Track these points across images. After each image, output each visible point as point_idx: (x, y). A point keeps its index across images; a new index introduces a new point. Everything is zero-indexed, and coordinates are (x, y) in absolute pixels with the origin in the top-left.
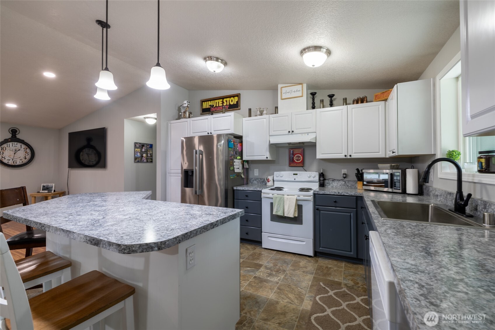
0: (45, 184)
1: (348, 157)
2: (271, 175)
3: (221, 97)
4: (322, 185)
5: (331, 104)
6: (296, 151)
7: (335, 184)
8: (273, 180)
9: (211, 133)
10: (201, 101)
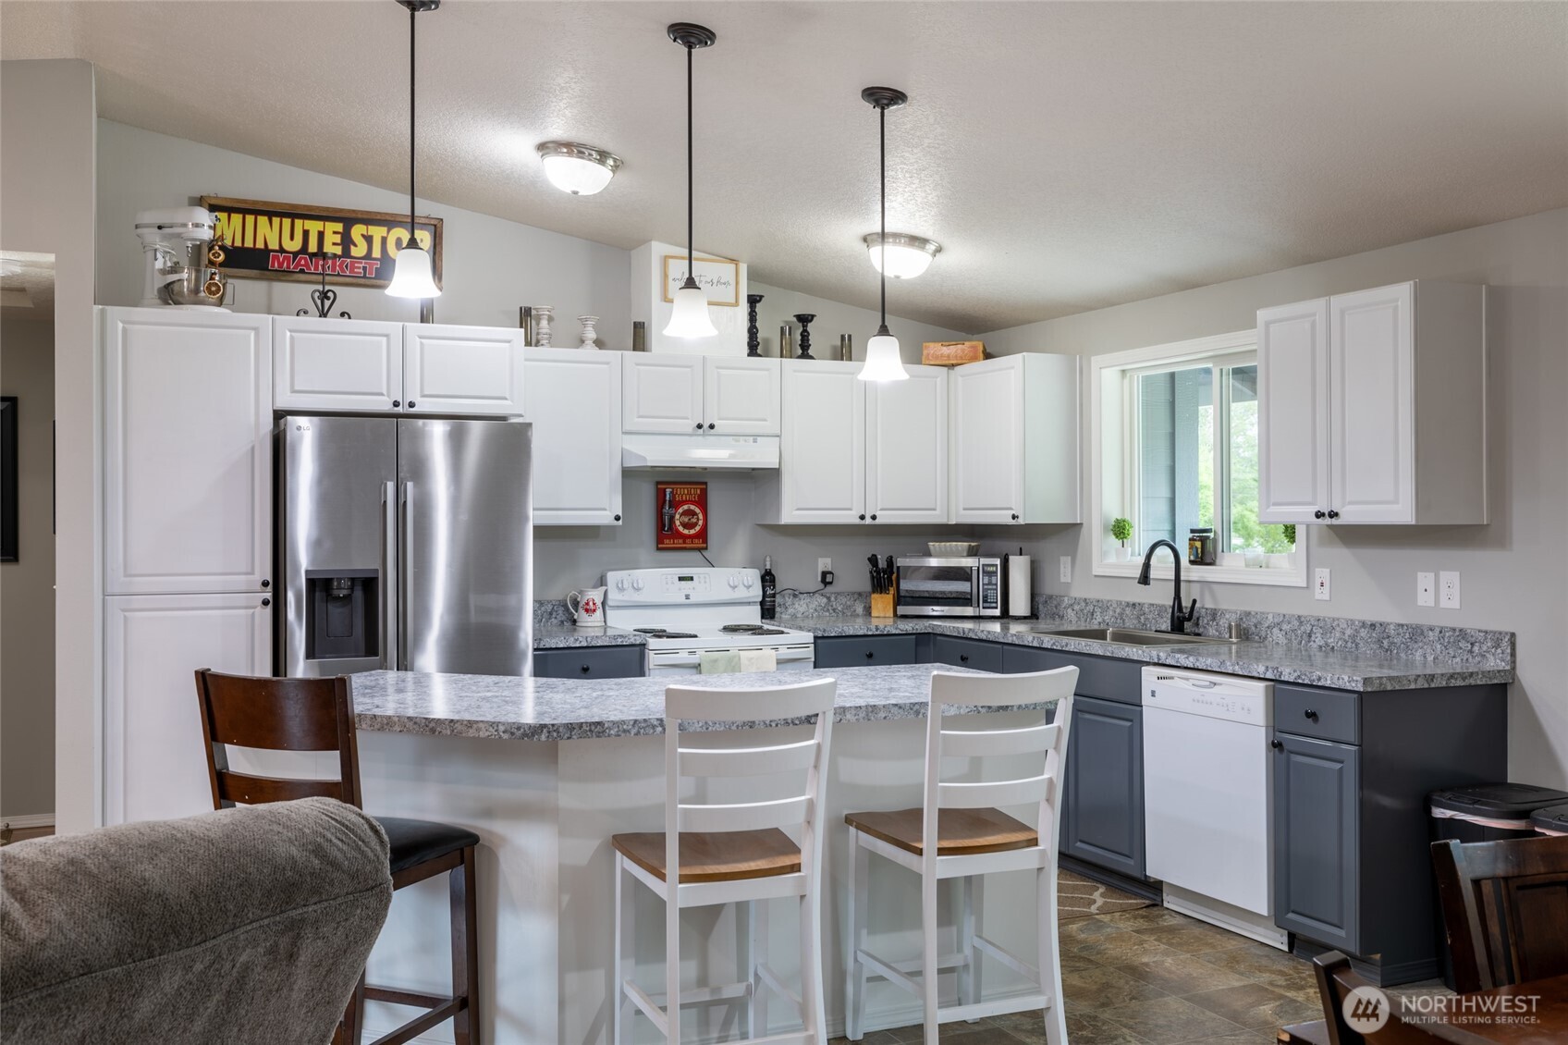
1: (868, 521)
2: (595, 587)
3: (341, 210)
4: (768, 612)
5: (805, 345)
6: (683, 492)
7: (801, 606)
8: (604, 604)
9: (412, 405)
10: (200, 201)
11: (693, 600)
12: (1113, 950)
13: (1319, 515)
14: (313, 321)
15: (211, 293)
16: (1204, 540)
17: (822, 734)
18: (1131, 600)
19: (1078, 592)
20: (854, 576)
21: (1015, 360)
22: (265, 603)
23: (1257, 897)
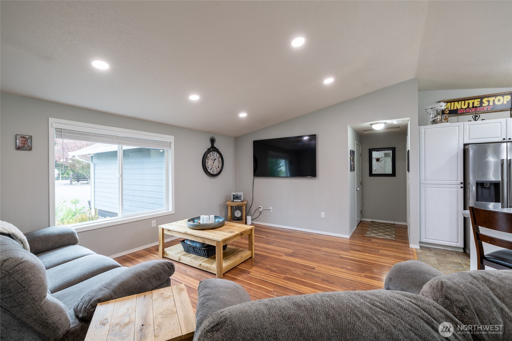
0: (234, 193)
3: (480, 96)
9: (510, 139)
10: (439, 102)
15: (445, 120)
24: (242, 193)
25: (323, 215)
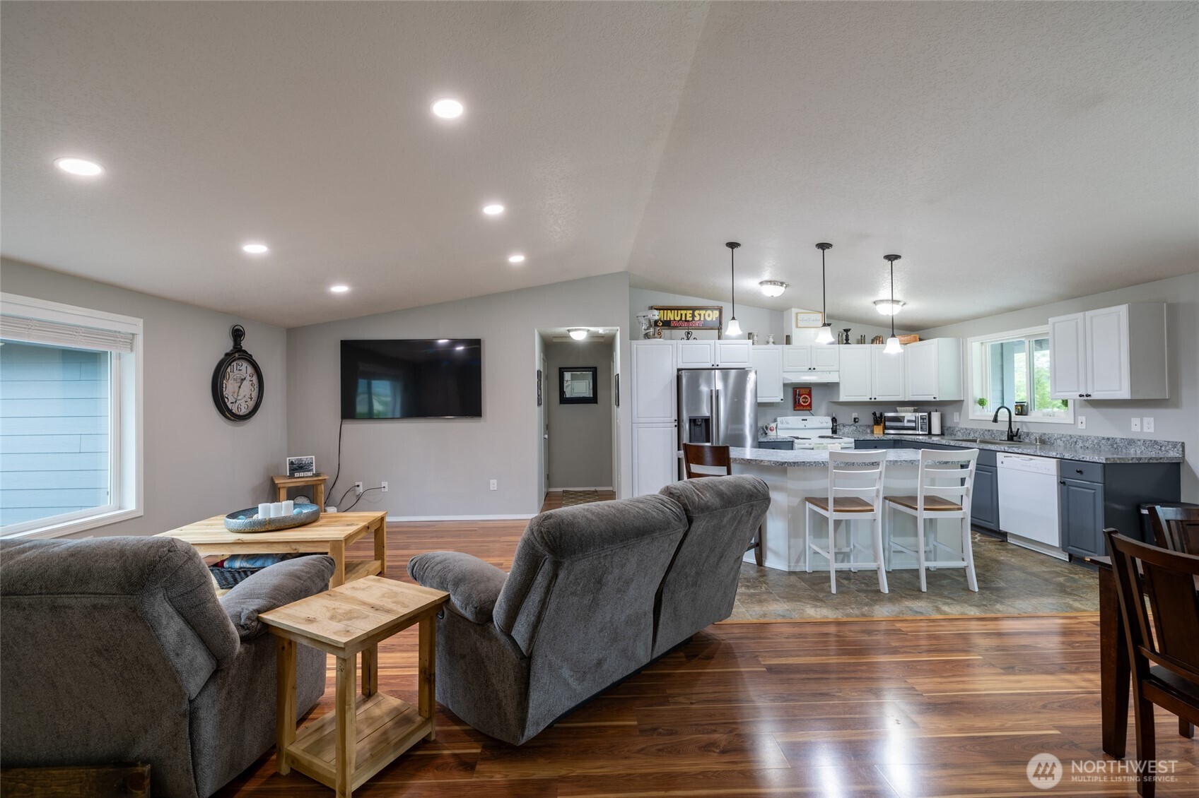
0: (293, 459)
1: (873, 400)
2: (773, 422)
3: (692, 306)
4: (834, 431)
5: (847, 340)
6: (803, 391)
7: (846, 430)
8: (776, 428)
9: (718, 365)
10: (651, 308)
11: (807, 427)
12: (988, 554)
13: (1081, 396)
14: (685, 341)
15: (658, 334)
16: (1022, 406)
17: (882, 468)
18: (988, 428)
19: (962, 425)
20: (866, 418)
21: (935, 341)
22: (676, 426)
23: (1055, 541)
24: (314, 457)
25: (494, 484)
